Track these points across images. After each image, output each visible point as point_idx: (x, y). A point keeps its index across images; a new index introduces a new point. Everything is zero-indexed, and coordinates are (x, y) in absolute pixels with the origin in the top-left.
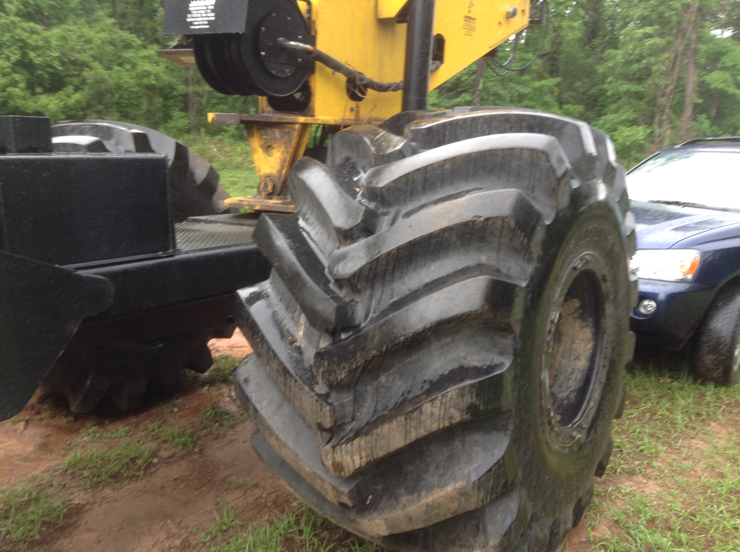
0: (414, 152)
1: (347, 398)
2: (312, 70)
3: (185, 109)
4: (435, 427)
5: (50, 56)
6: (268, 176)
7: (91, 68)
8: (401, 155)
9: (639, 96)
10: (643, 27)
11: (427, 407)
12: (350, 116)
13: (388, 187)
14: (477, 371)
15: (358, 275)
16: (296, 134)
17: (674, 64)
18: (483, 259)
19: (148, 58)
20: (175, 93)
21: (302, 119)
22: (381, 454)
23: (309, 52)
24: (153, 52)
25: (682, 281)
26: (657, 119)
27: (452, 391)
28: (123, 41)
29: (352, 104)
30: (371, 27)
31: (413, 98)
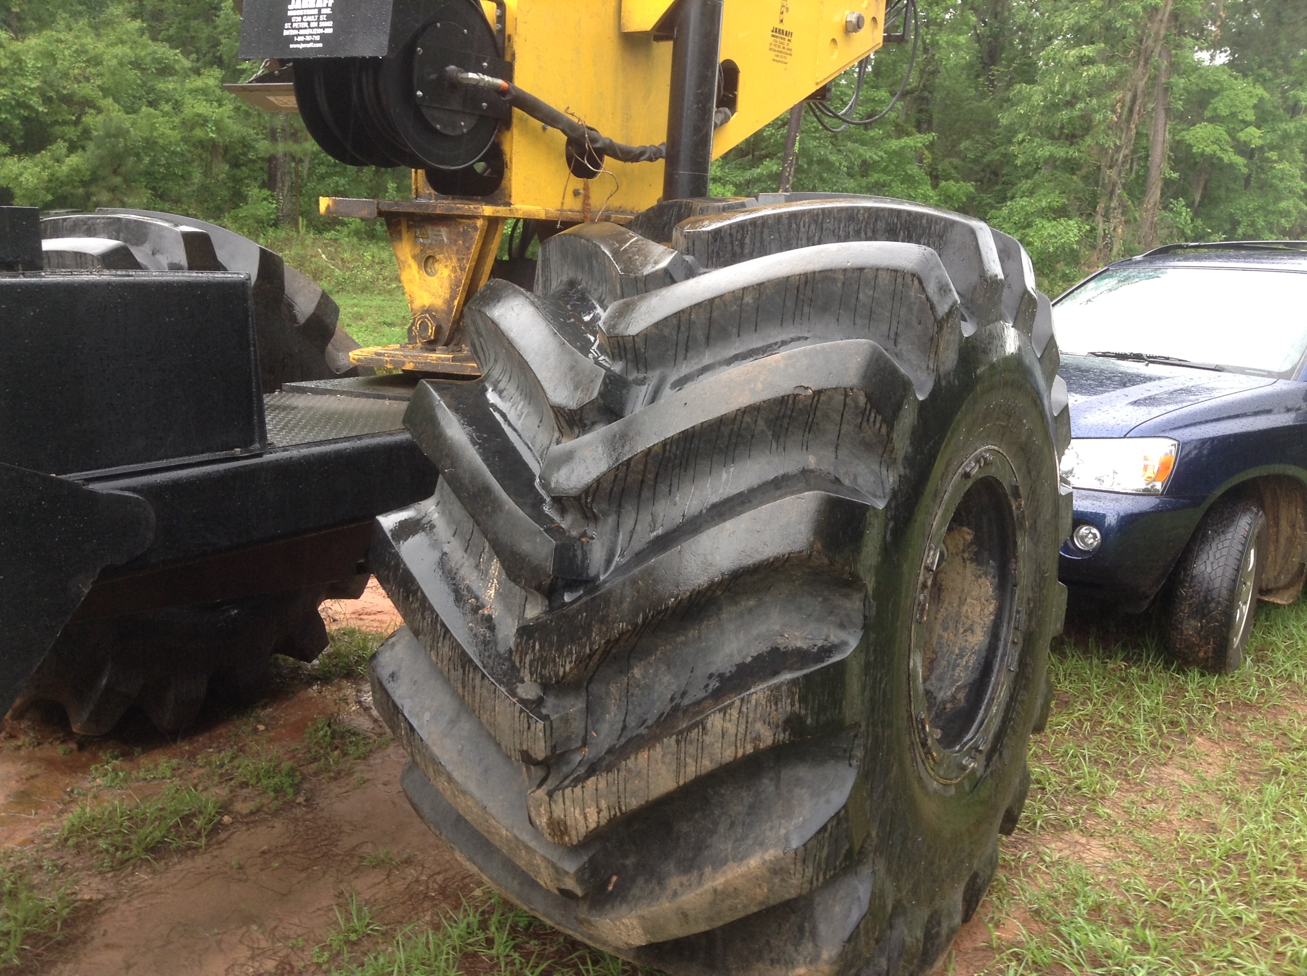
0: (691, 273)
1: (575, 706)
2: (506, 123)
3: (270, 183)
4: (728, 755)
5: (23, 87)
6: (428, 310)
7: (99, 111)
8: (668, 278)
9: (1071, 166)
10: (1078, 44)
11: (715, 721)
12: (573, 205)
13: (646, 336)
14: (802, 657)
15: (593, 490)
16: (477, 236)
17: (1131, 110)
18: (811, 461)
19: (204, 92)
20: (251, 155)
21: (488, 210)
22: (634, 803)
23: (501, 92)
24: (211, 82)
25: (1147, 493)
26: (1100, 208)
27: (759, 692)
28: (158, 61)
29: (578, 183)
30: (610, 47)
31: (684, 173)
